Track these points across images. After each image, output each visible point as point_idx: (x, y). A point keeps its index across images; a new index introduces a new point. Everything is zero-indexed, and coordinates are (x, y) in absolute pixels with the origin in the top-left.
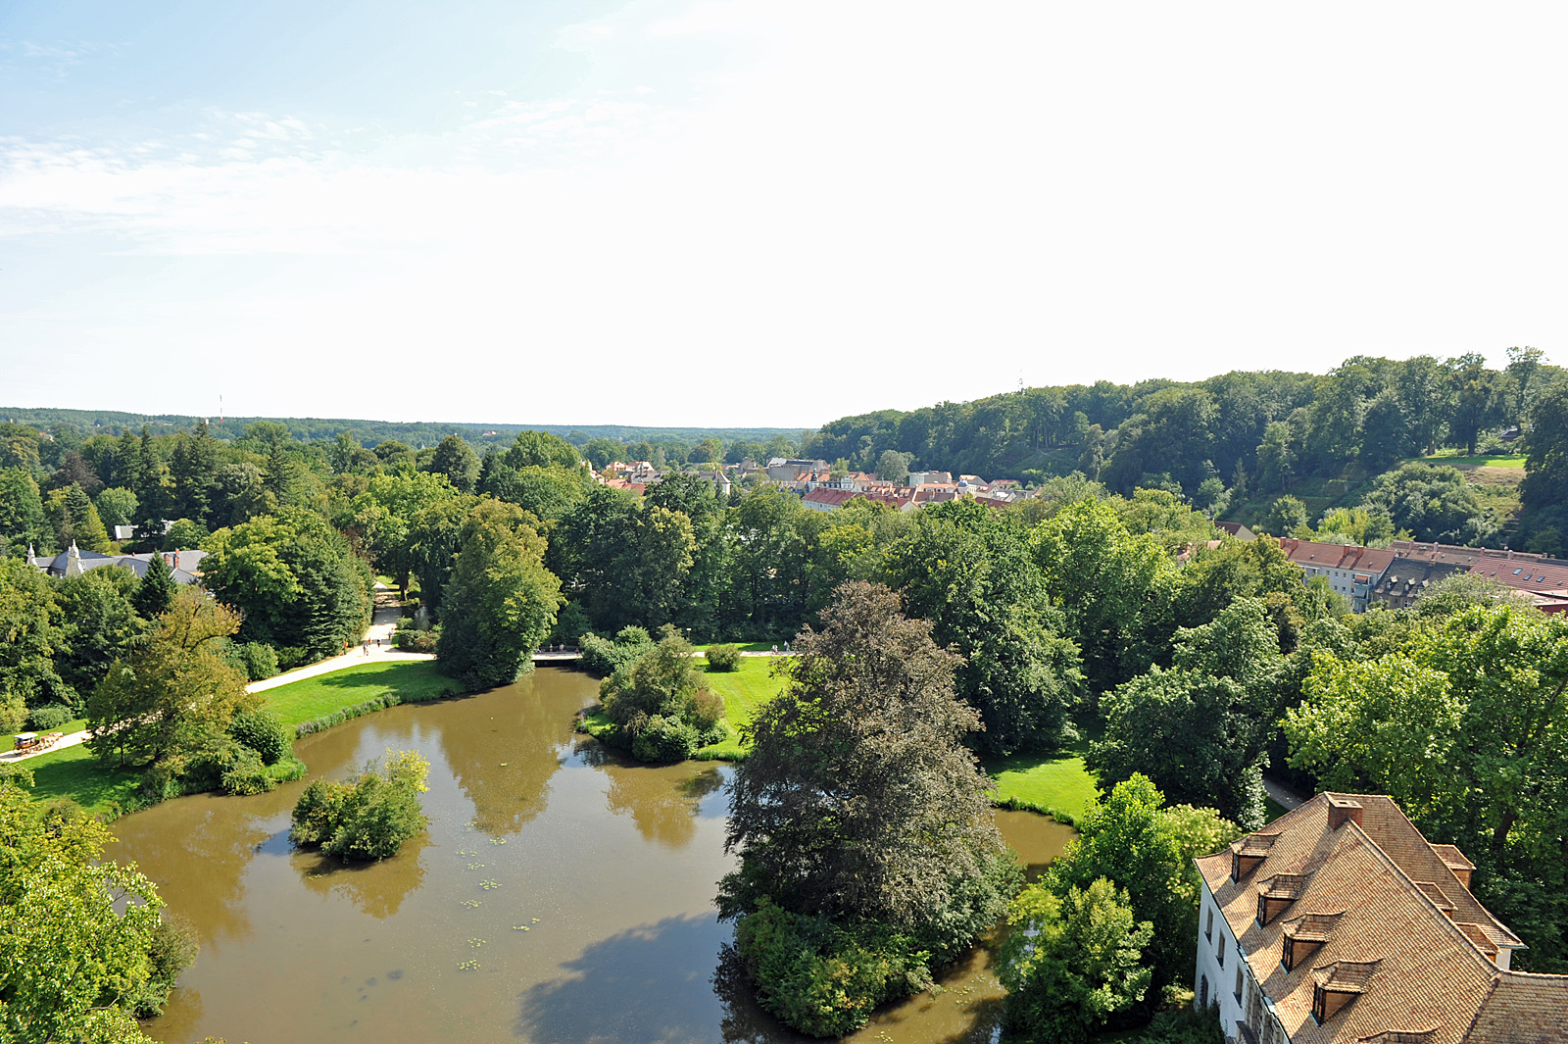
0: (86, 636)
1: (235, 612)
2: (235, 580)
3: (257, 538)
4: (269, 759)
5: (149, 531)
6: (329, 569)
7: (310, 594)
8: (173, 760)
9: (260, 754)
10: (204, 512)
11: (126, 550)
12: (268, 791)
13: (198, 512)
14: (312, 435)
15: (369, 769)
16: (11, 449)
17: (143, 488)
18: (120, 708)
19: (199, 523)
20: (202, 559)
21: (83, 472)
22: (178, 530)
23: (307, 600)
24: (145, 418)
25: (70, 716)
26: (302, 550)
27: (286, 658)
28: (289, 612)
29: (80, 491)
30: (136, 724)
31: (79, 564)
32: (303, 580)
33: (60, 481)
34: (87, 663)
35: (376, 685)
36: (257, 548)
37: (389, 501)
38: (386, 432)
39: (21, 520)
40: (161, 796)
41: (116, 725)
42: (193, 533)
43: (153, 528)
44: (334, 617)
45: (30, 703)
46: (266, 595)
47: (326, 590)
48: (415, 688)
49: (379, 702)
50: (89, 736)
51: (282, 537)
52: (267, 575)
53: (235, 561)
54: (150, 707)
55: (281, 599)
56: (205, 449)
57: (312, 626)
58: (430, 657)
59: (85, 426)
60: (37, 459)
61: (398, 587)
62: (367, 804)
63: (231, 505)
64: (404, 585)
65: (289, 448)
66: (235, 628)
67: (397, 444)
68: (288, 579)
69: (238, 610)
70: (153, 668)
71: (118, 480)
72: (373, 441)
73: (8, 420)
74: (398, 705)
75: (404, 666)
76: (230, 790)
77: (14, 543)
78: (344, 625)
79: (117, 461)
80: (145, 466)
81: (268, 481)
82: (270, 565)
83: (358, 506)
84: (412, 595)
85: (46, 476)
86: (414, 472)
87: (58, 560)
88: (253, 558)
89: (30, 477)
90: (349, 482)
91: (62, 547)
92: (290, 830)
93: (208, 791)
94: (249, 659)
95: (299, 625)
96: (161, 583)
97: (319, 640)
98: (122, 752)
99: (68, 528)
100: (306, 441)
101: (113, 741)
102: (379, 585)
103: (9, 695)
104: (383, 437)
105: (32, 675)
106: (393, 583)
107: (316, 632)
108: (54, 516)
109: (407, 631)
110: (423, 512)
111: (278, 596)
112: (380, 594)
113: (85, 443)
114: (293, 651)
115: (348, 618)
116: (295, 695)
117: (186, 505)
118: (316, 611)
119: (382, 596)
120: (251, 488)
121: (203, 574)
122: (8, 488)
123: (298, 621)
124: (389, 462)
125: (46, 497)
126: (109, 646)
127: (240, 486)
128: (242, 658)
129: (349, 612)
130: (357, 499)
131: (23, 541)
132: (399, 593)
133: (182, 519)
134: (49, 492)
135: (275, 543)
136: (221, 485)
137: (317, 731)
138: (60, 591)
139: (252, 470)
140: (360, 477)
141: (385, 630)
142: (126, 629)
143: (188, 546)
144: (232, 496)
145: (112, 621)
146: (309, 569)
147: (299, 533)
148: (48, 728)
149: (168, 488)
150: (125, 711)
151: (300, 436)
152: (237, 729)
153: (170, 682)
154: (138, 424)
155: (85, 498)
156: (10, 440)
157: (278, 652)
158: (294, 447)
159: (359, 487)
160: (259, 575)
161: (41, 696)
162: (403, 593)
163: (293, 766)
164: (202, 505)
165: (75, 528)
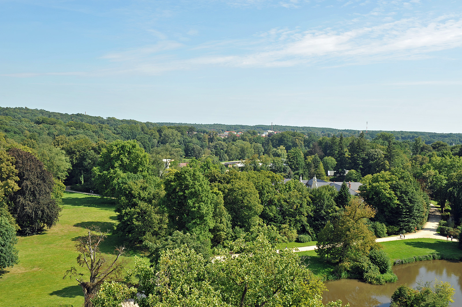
0: (318, 211)
1: (374, 209)
2: (372, 196)
3: (382, 179)
4: (383, 271)
5: (340, 174)
6: (411, 195)
7: (402, 205)
8: (346, 263)
9: (379, 268)
10: (360, 168)
11: (332, 180)
12: (381, 284)
13: (358, 168)
14: (402, 138)
15: (427, 286)
16: (295, 141)
17: (339, 157)
18: (328, 240)
19: (358, 172)
20: (360, 187)
21: (318, 150)
22: (350, 174)
23: (401, 207)
24: (339, 130)
25: (311, 239)
26: (400, 186)
27: (390, 230)
28: (393, 211)
29: (317, 157)
30: (334, 247)
31: (316, 184)
32: (400, 199)
33: (310, 153)
34: (318, 221)
35: (429, 248)
36: (383, 184)
37: (439, 168)
38: (435, 137)
39: (297, 166)
40: (341, 276)
41: (327, 246)
42: (356, 176)
43: (341, 172)
44: (412, 216)
45: (299, 232)
46: (384, 203)
47: (409, 204)
48: (448, 253)
49: (430, 256)
50: (317, 248)
51: (392, 180)
52: (385, 195)
53: (373, 188)
54: (340, 241)
55: (390, 205)
56: (362, 143)
57: (402, 218)
58: (455, 240)
59: (318, 133)
60: (303, 145)
61: (440, 206)
62: (425, 301)
63: (371, 166)
64: (443, 206)
65: (394, 143)
66: (373, 215)
67: (442, 143)
68: (394, 198)
69: (375, 208)
70: (342, 226)
71: (329, 154)
72: (429, 141)
73: (294, 131)
74: (439, 259)
75: (443, 242)
76: (366, 280)
77: (295, 174)
78: (416, 220)
79: (329, 147)
80: (340, 149)
81: (386, 157)
82: (386, 191)
83: (424, 169)
84: (447, 211)
85: (306, 151)
86: (451, 155)
87: (309, 182)
88: (380, 187)
89: (301, 151)
90: (420, 159)
91: (311, 177)
92: (390, 303)
93: (358, 279)
94: (376, 229)
95: (397, 217)
96: (345, 194)
97: (404, 225)
98: (328, 256)
99: (313, 170)
100: (400, 141)
101: (325, 251)
102: (432, 205)
103: (292, 228)
104: (434, 140)
105: (300, 222)
106: (438, 204)
107: (403, 221)
108: (308, 165)
109: (444, 227)
110: (455, 174)
111: (389, 204)
112: (432, 208)
113: (319, 139)
114: (393, 228)
115: (418, 217)
116: (393, 246)
117: (354, 165)
118: (404, 212)
119: (433, 210)
120: (379, 159)
121: (360, 192)
122: (294, 155)
123: (396, 216)
124: (438, 151)
125: (306, 159)
126: (326, 215)
127: (375, 158)
128: (373, 227)
129: (418, 214)
130: (424, 166)
131: (298, 174)
132: (441, 209)
133: (352, 170)
134: (307, 157)
135: (389, 182)
136: (367, 157)
137: (402, 264)
138: (311, 193)
139: (380, 151)
140: (425, 157)
141: (433, 225)
142: (332, 210)
143: (353, 180)
144: (371, 162)
145: (328, 206)
146: (403, 194)
147: (399, 179)
148: (303, 242)
149: (347, 157)
150: (330, 241)
151: (397, 138)
152: (370, 256)
153: (348, 233)
154: (336, 133)
155: (319, 160)
156: (295, 138)
157: (387, 227)
158: (396, 143)
159: (424, 161)
160: (382, 195)
161: (302, 230)
162: (442, 209)
163: (392, 276)
164: (360, 165)
165: (315, 170)
